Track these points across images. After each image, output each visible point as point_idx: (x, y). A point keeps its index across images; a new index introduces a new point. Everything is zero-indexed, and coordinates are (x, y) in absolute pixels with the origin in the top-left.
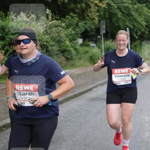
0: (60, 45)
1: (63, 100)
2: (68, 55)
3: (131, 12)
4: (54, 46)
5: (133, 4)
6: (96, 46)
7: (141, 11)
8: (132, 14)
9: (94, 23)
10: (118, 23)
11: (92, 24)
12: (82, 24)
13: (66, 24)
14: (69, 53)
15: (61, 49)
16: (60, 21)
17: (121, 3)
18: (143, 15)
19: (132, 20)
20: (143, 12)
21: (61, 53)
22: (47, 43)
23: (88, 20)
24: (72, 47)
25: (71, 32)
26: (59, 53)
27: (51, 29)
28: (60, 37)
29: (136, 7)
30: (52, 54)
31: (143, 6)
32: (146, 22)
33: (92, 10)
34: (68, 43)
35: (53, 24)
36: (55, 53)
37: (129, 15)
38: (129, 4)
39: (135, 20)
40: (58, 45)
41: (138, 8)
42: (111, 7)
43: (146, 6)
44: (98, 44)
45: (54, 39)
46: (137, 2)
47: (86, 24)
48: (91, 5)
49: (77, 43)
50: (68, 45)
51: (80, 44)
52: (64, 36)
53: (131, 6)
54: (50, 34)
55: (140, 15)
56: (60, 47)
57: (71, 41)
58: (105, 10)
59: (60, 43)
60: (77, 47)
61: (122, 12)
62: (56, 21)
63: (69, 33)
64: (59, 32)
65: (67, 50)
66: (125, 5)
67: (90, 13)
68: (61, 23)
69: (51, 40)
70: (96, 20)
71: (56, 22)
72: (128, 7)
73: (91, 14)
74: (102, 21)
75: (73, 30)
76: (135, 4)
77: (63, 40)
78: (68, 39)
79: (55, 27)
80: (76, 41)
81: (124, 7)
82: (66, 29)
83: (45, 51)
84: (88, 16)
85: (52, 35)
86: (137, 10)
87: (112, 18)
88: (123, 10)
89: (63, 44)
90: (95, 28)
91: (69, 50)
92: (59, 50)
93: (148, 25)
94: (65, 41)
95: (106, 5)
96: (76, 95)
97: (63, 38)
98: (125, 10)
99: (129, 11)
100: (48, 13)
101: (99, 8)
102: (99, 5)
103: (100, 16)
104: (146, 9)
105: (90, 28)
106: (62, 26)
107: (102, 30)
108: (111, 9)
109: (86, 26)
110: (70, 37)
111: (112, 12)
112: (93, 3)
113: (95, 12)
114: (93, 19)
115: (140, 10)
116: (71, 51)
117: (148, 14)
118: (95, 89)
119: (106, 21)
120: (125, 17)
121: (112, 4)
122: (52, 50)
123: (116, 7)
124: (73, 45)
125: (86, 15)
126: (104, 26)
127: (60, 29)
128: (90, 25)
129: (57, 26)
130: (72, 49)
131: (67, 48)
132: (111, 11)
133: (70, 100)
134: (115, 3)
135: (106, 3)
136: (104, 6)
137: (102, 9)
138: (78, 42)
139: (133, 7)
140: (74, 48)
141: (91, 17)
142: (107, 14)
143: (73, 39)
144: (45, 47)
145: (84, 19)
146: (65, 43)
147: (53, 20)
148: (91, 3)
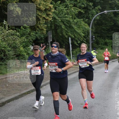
0: (15, 50)
1: (19, 96)
2: (22, 58)
3: (72, 25)
4: (11, 51)
5: (73, 19)
6: (45, 52)
7: (79, 25)
8: (72, 26)
9: (43, 33)
10: (62, 33)
11: (41, 34)
12: (33, 33)
13: (20, 34)
14: (23, 57)
15: (17, 54)
16: (15, 31)
17: (64, 17)
18: (81, 27)
19: (73, 31)
20: (81, 25)
21: (16, 57)
22: (5, 49)
23: (38, 30)
24: (25, 52)
25: (24, 40)
26: (15, 57)
27: (8, 37)
28: (16, 44)
29: (75, 21)
30: (9, 57)
31: (81, 20)
32: (84, 33)
33: (41, 22)
34: (22, 49)
35: (9, 33)
36: (11, 57)
37: (71, 27)
38: (70, 18)
39: (75, 31)
40: (14, 50)
41: (77, 22)
42: (56, 21)
43: (83, 21)
44: (46, 50)
45: (10, 46)
46: (76, 17)
47: (36, 33)
48: (40, 18)
49: (29, 49)
50: (22, 51)
51: (32, 50)
52: (19, 43)
53: (71, 20)
54: (7, 41)
55: (79, 28)
56: (15, 52)
57: (24, 47)
58: (51, 23)
59: (15, 48)
60: (29, 52)
61: (64, 24)
62: (12, 30)
63: (23, 41)
64: (15, 39)
65: (21, 54)
66: (67, 19)
67: (39, 25)
68: (16, 32)
69: (8, 46)
70: (44, 30)
71: (11, 32)
72: (69, 21)
73: (41, 25)
74: (49, 31)
75: (26, 38)
76: (75, 19)
77: (18, 46)
78: (22, 45)
79: (12, 35)
80: (29, 48)
81: (66, 20)
82: (20, 38)
83: (3, 55)
84: (38, 27)
85: (9, 42)
86: (76, 23)
87: (57, 29)
88: (65, 23)
89: (17, 50)
90: (44, 37)
91: (23, 55)
92: (15, 54)
93: (85, 35)
94: (19, 47)
95: (52, 18)
96: (29, 92)
97: (18, 45)
98: (67, 23)
99: (70, 24)
100: (5, 24)
101: (47, 21)
102: (46, 18)
103: (47, 27)
104: (83, 22)
105: (40, 37)
106: (17, 34)
107: (49, 39)
108: (56, 22)
109: (37, 35)
110: (24, 44)
111: (57, 25)
112: (41, 16)
113: (43, 24)
114: (42, 30)
115: (79, 23)
116: (25, 56)
117: (85, 27)
118: (44, 87)
119: (52, 31)
120: (67, 28)
121: (57, 18)
122: (9, 54)
123: (60, 20)
124: (26, 50)
125: (36, 27)
126: (51, 36)
127: (15, 37)
128: (40, 34)
129: (13, 35)
130: (25, 54)
131: (21, 53)
132: (57, 23)
133: (24, 96)
134: (59, 18)
135: (52, 17)
136: (50, 19)
137: (49, 21)
138: (31, 48)
139: (73, 21)
140: (27, 53)
141: (40, 28)
142: (53, 26)
143: (26, 46)
144: (3, 52)
145: (35, 29)
146: (19, 49)
147: (9, 30)
148: (40, 17)
